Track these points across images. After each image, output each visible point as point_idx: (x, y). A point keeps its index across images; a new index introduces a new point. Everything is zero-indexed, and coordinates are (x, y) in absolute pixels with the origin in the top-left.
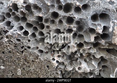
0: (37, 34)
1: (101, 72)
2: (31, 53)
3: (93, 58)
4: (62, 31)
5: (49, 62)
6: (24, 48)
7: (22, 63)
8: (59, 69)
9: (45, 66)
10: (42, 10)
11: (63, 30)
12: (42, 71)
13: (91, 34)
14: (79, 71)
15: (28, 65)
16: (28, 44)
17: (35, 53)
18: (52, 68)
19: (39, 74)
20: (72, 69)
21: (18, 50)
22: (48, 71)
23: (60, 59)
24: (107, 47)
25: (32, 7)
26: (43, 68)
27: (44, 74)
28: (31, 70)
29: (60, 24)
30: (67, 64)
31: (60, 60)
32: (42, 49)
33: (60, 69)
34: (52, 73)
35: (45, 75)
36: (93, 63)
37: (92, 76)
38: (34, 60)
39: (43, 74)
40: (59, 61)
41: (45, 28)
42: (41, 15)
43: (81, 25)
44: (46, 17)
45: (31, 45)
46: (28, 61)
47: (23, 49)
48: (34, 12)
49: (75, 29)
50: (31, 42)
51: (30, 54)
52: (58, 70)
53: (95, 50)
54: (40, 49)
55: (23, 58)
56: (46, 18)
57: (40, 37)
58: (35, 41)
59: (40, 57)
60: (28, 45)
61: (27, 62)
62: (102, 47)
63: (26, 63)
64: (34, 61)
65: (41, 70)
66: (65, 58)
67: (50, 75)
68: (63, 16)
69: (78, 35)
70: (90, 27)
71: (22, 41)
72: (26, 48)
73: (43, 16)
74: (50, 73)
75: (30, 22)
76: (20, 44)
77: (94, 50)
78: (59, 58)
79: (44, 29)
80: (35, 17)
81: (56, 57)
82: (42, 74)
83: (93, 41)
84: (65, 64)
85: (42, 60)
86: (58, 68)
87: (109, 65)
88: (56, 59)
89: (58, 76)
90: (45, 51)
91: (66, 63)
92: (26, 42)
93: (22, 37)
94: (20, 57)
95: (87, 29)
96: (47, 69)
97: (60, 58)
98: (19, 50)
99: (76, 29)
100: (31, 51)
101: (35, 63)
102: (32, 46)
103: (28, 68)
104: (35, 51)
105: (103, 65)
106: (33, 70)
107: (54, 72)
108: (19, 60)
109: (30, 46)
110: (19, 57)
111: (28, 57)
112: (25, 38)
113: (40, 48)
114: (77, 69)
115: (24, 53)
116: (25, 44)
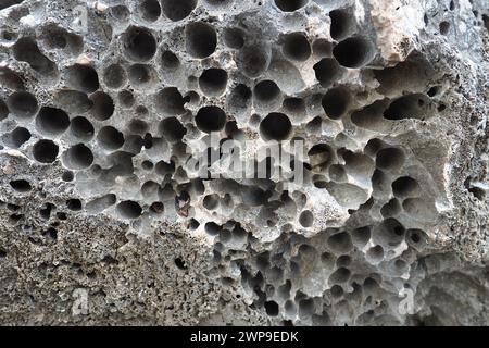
0: (93, 144)
1: (399, 214)
2: (88, 224)
3: (344, 163)
4: (184, 90)
5: (177, 235)
6: (53, 213)
7: (67, 283)
8: (228, 258)
9: (166, 263)
10: (84, 39)
11: (189, 86)
12: (161, 294)
13: (296, 63)
14: (308, 229)
15: (95, 283)
16: (63, 189)
17: (107, 219)
18: (197, 264)
19: (155, 313)
20: (277, 236)
21: (30, 231)
22: (186, 280)
23: (216, 210)
24: (381, 97)
25: (40, 43)
26: (161, 277)
27: (177, 305)
28: (113, 305)
29: (169, 72)
30: (254, 223)
31: (221, 215)
32: (132, 198)
33: (233, 258)
34: (206, 286)
35: (181, 307)
36: (351, 179)
37: (371, 240)
38: (112, 252)
39: (171, 308)
40: (218, 222)
41: (117, 105)
42: (83, 59)
43: (251, 42)
44: (106, 61)
45: (80, 189)
46: (90, 269)
47: (52, 219)
48: (51, 54)
49: (229, 65)
50: (75, 179)
51: (89, 231)
52: (228, 264)
53: (338, 125)
54: (125, 199)
55: (61, 258)
56: (109, 64)
57: (108, 153)
58: (96, 178)
59: (131, 230)
60: (67, 191)
61: (88, 275)
62: (362, 104)
63: (84, 280)
64: (113, 256)
65: (158, 291)
66: (236, 200)
67: (200, 301)
68: (168, 33)
69: (252, 89)
70: (282, 35)
71: (35, 183)
72: (61, 207)
73: (92, 59)
74: (195, 287)
75: (51, 102)
76: (31, 198)
77: (334, 125)
78: (211, 212)
79: (115, 113)
80: (62, 75)
81: (197, 211)
82: (166, 308)
83: (314, 83)
84: (243, 225)
85: (145, 237)
86: (224, 253)
87: (416, 167)
88: (203, 216)
89: (234, 289)
90: (146, 201)
91: (246, 220)
92: (54, 184)
93: (34, 167)
94: (47, 257)
95: (277, 47)
96: (181, 273)
97: (219, 210)
98: (34, 228)
99: (233, 62)
100: (85, 214)
101: (121, 266)
102: (86, 196)
103: (99, 298)
104: (104, 212)
105: (393, 178)
106: (124, 299)
107: (213, 278)
108: (50, 276)
109: (76, 194)
110: (46, 259)
111: (84, 245)
112: (44, 168)
113: (122, 196)
114: (297, 226)
115: (59, 233)
116: (53, 192)
